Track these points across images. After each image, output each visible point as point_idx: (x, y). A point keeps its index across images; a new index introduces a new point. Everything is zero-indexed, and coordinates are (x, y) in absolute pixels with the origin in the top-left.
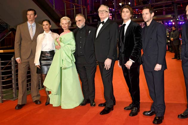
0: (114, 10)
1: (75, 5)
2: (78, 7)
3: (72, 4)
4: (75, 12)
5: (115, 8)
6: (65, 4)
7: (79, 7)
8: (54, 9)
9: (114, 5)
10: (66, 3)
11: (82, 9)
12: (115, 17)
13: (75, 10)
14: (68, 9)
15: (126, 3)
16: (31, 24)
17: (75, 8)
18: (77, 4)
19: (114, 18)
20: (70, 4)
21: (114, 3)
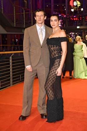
0: (65, 16)
1: (25, 9)
3: (22, 8)
4: (24, 17)
5: (66, 14)
6: (14, 8)
7: (28, 12)
8: (3, 13)
9: (65, 11)
10: (15, 6)
11: (32, 14)
12: (66, 24)
13: (24, 15)
14: (17, 13)
15: (79, 9)
16: (40, 27)
17: (24, 12)
19: (65, 25)
20: (20, 8)
21: (65, 8)
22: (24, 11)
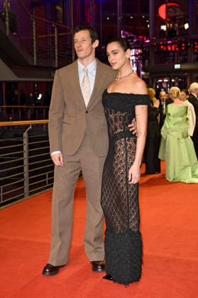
0: (148, 41)
2: (66, 30)
3: (51, 24)
4: (56, 43)
7: (66, 32)
8: (8, 33)
9: (148, 29)
10: (36, 19)
12: (149, 59)
13: (56, 40)
15: (179, 25)
17: (56, 33)
18: (63, 24)
19: (147, 61)
20: (46, 22)
21: (148, 23)
22: (56, 29)
